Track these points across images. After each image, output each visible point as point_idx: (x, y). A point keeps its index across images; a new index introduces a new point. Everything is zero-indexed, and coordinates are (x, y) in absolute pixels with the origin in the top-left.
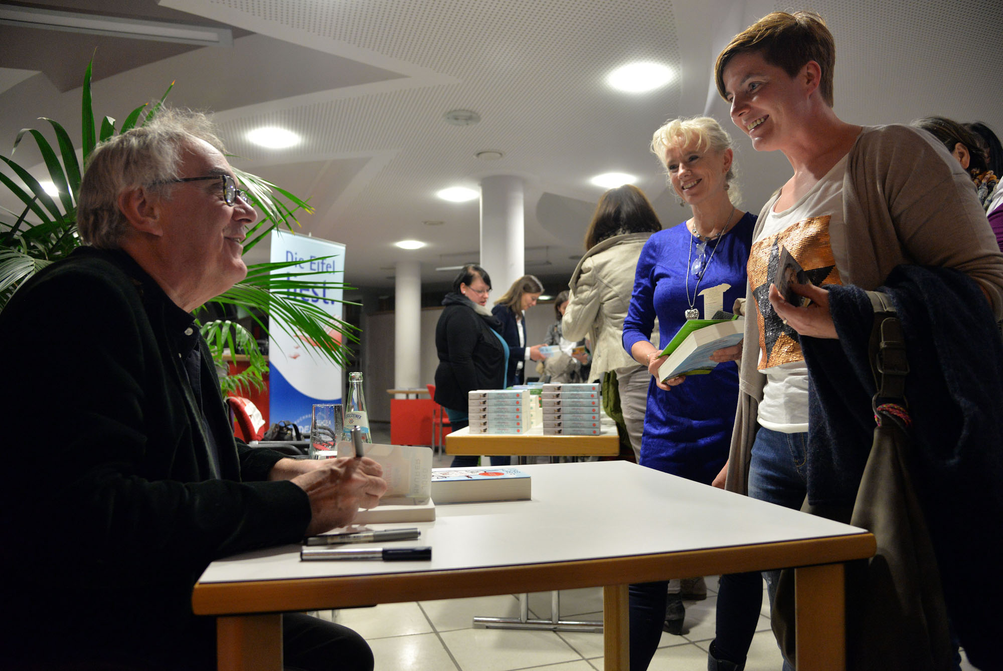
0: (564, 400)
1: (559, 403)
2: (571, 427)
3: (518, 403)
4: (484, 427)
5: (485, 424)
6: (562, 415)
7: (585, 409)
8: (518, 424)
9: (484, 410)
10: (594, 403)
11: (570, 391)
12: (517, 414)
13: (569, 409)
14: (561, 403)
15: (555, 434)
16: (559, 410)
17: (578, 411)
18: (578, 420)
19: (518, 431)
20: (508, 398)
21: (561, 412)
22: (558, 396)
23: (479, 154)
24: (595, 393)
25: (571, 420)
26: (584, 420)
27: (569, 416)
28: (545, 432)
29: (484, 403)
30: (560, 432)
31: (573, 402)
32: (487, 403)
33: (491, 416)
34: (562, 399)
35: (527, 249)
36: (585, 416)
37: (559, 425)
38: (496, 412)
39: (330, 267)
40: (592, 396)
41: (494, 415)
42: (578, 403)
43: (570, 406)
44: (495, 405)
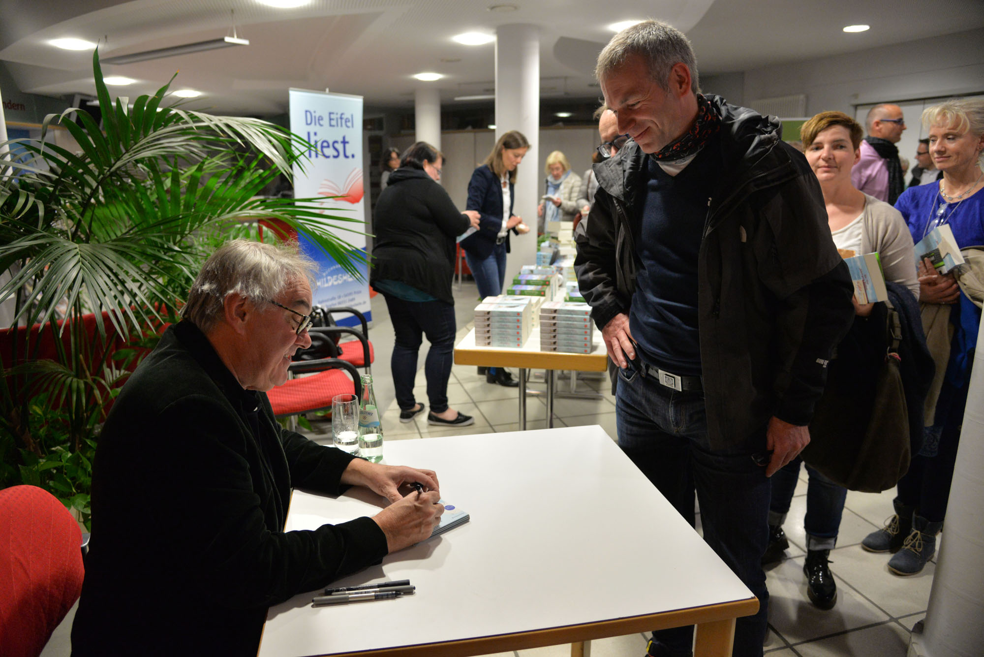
0: (559, 322)
1: (555, 324)
2: (565, 346)
3: (518, 321)
4: (488, 341)
5: (489, 338)
6: (557, 335)
7: (578, 331)
8: (518, 339)
9: (488, 325)
10: (586, 326)
11: (566, 314)
12: (517, 331)
13: (564, 330)
14: (557, 325)
15: (551, 350)
16: (555, 331)
17: (572, 332)
18: (571, 340)
19: (519, 345)
20: (510, 316)
21: (557, 332)
22: (554, 318)
23: (492, 8)
24: (588, 317)
25: (565, 340)
26: (577, 340)
27: (564, 336)
28: (542, 349)
29: (488, 319)
30: (555, 349)
31: (568, 324)
32: (491, 320)
33: (494, 331)
34: (558, 320)
35: (542, 79)
36: (578, 337)
37: (555, 343)
38: (498, 328)
39: (349, 121)
40: (585, 320)
41: (497, 330)
42: (572, 326)
43: (565, 327)
44: (498, 322)
